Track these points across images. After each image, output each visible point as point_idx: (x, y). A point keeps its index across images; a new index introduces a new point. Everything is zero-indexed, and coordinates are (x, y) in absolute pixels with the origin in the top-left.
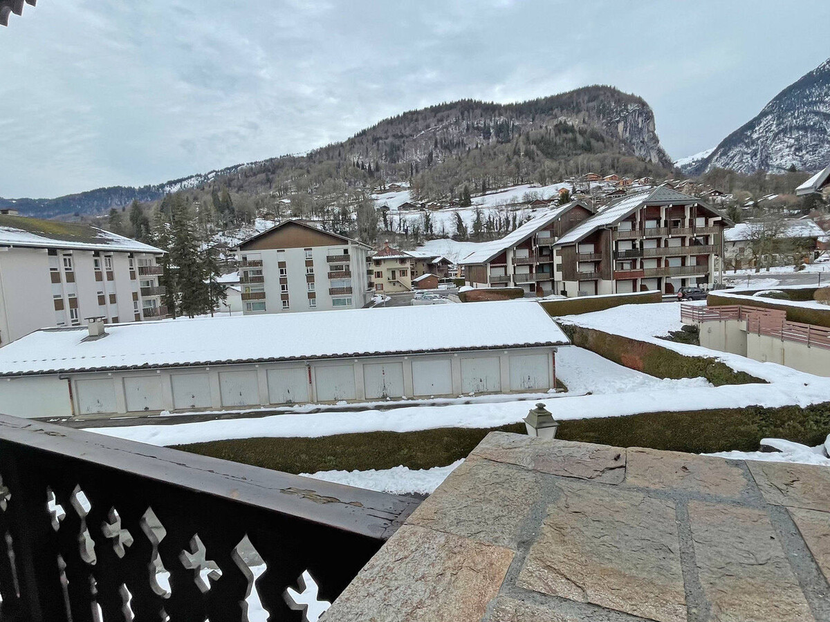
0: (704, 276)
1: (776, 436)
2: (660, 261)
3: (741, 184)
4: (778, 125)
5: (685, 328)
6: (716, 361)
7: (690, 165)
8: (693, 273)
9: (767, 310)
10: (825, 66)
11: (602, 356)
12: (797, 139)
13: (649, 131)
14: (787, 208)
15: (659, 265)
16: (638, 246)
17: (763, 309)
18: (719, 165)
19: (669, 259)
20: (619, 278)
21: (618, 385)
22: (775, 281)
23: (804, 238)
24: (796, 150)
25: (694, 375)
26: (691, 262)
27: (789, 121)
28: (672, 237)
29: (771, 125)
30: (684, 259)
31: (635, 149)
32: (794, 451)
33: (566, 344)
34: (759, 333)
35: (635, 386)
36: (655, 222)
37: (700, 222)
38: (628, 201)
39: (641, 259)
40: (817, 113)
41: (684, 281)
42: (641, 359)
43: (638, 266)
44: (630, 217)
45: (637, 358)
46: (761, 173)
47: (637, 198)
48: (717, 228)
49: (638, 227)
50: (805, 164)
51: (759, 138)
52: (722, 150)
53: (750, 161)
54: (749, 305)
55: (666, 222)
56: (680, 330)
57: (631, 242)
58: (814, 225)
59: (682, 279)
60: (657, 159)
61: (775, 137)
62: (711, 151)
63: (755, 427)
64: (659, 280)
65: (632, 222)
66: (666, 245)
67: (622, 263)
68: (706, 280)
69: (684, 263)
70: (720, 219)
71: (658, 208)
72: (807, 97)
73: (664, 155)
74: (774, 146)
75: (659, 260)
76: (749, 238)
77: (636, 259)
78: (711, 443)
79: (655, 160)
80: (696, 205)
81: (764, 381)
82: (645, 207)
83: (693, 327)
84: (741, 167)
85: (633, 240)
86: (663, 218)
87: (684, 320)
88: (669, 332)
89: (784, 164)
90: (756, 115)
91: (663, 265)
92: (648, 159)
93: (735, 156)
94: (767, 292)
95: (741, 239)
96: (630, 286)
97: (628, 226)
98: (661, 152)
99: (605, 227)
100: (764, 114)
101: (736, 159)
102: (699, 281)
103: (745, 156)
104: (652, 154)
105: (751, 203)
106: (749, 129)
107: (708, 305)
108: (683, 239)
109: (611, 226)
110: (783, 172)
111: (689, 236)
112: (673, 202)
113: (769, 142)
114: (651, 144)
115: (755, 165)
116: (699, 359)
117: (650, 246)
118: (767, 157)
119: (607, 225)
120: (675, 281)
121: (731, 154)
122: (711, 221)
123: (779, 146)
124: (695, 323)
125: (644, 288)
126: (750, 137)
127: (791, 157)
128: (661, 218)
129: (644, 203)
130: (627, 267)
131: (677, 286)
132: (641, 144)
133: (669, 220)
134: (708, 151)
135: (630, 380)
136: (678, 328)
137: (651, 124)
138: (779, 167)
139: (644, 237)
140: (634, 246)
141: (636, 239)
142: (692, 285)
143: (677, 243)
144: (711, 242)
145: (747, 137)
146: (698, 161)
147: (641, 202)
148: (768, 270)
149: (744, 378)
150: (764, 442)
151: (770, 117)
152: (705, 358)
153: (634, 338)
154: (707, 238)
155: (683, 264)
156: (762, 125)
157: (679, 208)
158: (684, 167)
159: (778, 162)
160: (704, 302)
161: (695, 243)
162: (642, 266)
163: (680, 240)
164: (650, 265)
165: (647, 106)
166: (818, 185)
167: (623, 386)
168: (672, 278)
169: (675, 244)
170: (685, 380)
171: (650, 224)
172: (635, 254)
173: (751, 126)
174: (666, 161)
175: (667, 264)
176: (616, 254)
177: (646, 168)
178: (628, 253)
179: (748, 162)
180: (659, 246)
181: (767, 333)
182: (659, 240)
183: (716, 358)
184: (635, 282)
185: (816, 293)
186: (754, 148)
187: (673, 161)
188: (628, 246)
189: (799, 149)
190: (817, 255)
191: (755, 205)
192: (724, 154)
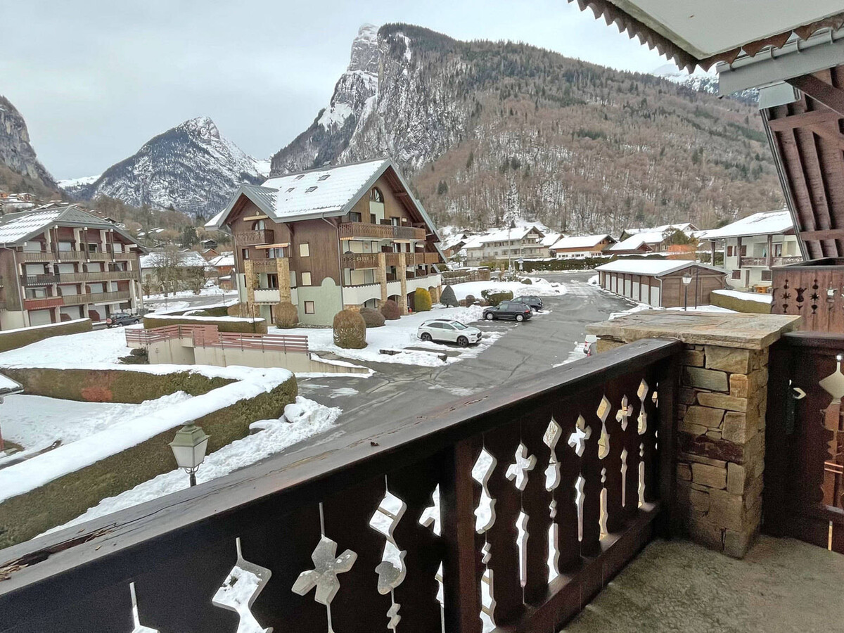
0: (127, 301)
1: (257, 419)
2: (80, 286)
3: (131, 215)
4: (153, 167)
5: (134, 352)
6: (190, 373)
7: (75, 188)
8: (115, 298)
9: (203, 326)
10: (182, 127)
11: (53, 397)
12: (170, 183)
13: (21, 141)
14: (173, 241)
15: (79, 292)
16: (52, 270)
17: (199, 326)
18: (106, 193)
19: (61, 287)
20: (31, 308)
21: (93, 422)
22: (185, 303)
23: (199, 267)
24: (170, 192)
25: (171, 391)
26: (112, 288)
27: (162, 166)
28: (91, 262)
29: (148, 166)
30: (105, 284)
31: (5, 157)
32: (271, 426)
33: (14, 390)
34: (204, 345)
35: (114, 417)
36: (69, 244)
37: (117, 248)
38: (32, 218)
39: (58, 285)
40: (182, 165)
41: (107, 307)
42: (109, 388)
43: (55, 293)
44: (38, 237)
45: (104, 389)
46: (146, 208)
47: (44, 216)
48: (134, 254)
49: (49, 248)
50: (178, 205)
51: (139, 175)
52: (107, 179)
53: (134, 195)
54: (184, 323)
55: (82, 245)
56: (130, 355)
57: (42, 265)
58: (200, 257)
59: (106, 306)
60: (37, 175)
61: (152, 178)
62: (96, 178)
63: (244, 417)
64: (81, 308)
65: (42, 243)
66: (85, 269)
67: (34, 291)
68: (129, 305)
69: (80, 291)
70: (135, 246)
71: (71, 230)
72: (173, 149)
73: (44, 172)
74: (153, 185)
75: (78, 286)
76: (156, 265)
77: (52, 285)
78: (216, 441)
79: (34, 175)
80: (112, 230)
81: (235, 381)
82: (57, 227)
83: (141, 350)
84: (127, 199)
85: (45, 264)
86: (78, 241)
87: (130, 344)
88: (119, 358)
89: (162, 202)
90: (135, 153)
91: (84, 291)
92: (24, 172)
93: (120, 187)
94: (194, 312)
95: (149, 266)
96: (47, 315)
97: (37, 247)
98: (39, 167)
99: (5, 247)
100: (141, 154)
101: (122, 190)
102: (122, 306)
103: (130, 190)
104: (28, 167)
105: (143, 234)
106: (129, 165)
107: (146, 328)
108: (102, 264)
109: (14, 246)
110: (162, 210)
111: (107, 261)
112: (59, 223)
113: (148, 180)
114: (26, 156)
115: (139, 199)
116: (174, 375)
117: (66, 271)
118: (148, 194)
119: (7, 244)
120: (99, 306)
121: (117, 184)
122: (128, 247)
123: (157, 186)
124: (143, 346)
125: (64, 317)
126: (131, 172)
127: (167, 197)
128: (75, 241)
129: (55, 222)
130: (40, 294)
131: (102, 314)
132: (13, 153)
133: (85, 243)
134: (93, 177)
135: (107, 414)
136: (127, 353)
137: (23, 132)
138: (159, 205)
139: (89, 261)
140: (47, 270)
141: (49, 263)
142: (116, 311)
143: (96, 268)
144: (130, 267)
145: (129, 172)
146: (82, 186)
147: (50, 221)
148: (175, 294)
149: (220, 382)
150: (252, 426)
151: (146, 158)
152: (180, 372)
153: (96, 369)
154: (125, 264)
155: (105, 290)
156: (140, 164)
157: (95, 232)
158: (69, 189)
159: (158, 200)
160: (140, 326)
161: (114, 268)
162: (60, 293)
163: (98, 266)
164: (70, 292)
165: (16, 110)
166: (220, 224)
167: (101, 421)
168: (96, 304)
169: (94, 269)
170: (165, 398)
171: (64, 247)
172: (50, 279)
173: (131, 161)
174: (47, 178)
175: (88, 290)
176: (24, 279)
177: (24, 182)
178: (39, 279)
179: (132, 195)
180: (76, 270)
181: (210, 345)
182: (76, 264)
183: (189, 371)
184: (52, 311)
185: (229, 309)
186: (136, 183)
187: (56, 178)
188: (39, 271)
189: (172, 192)
190: (205, 281)
191: (147, 236)
192: (109, 183)
